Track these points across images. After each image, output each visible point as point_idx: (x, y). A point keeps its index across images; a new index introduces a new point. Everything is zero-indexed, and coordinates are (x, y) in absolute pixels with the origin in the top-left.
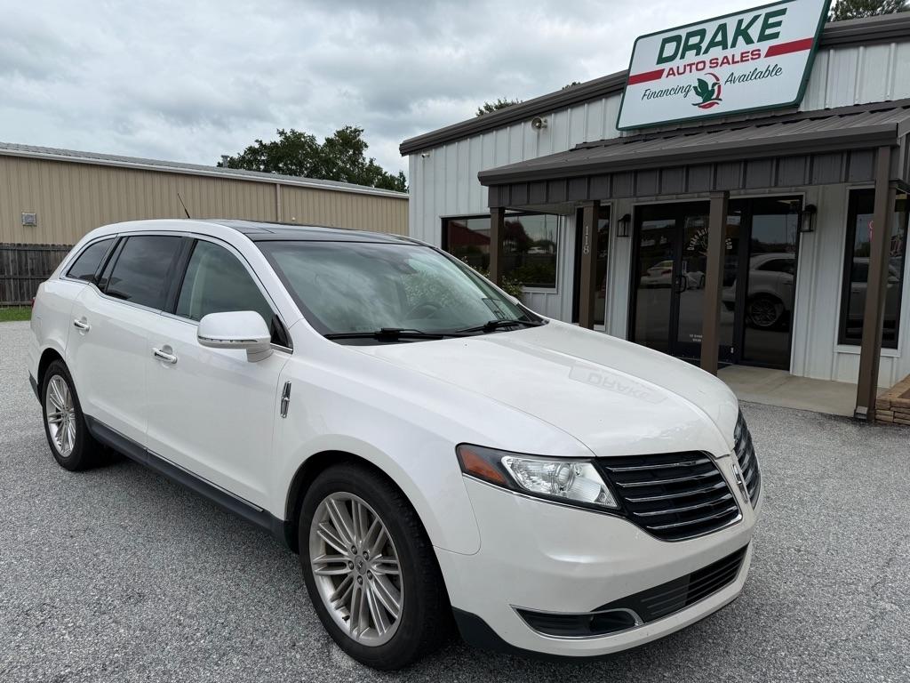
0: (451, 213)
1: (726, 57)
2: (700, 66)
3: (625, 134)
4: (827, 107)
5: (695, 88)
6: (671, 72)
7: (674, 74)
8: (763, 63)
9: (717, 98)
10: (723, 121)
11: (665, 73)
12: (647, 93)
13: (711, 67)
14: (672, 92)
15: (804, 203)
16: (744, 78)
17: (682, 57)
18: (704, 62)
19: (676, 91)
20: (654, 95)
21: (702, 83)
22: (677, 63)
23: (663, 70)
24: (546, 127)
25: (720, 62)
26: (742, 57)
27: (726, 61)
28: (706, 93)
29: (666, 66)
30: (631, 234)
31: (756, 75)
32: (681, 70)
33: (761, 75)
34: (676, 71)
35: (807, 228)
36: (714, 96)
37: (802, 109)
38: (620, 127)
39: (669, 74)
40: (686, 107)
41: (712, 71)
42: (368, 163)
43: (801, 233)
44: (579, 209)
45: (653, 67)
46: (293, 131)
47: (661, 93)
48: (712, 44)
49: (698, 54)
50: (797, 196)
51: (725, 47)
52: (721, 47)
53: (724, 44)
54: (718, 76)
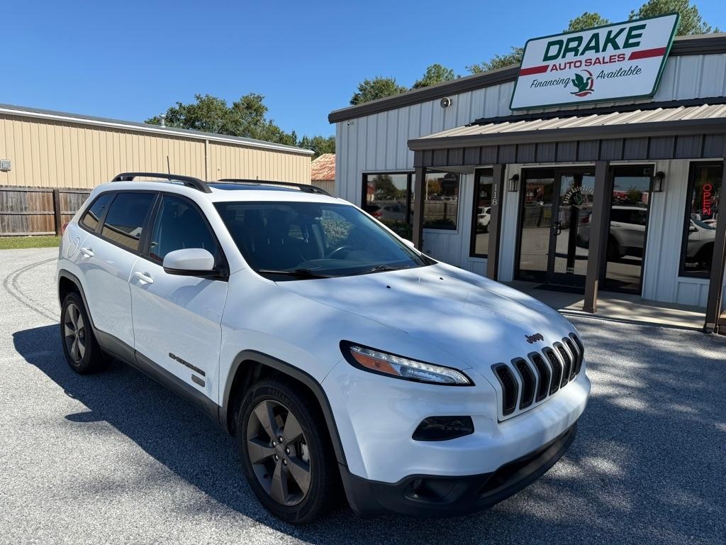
0: (371, 168)
1: (598, 59)
2: (578, 64)
3: (515, 113)
4: (674, 99)
6: (555, 67)
7: (556, 69)
8: (627, 64)
9: (590, 89)
10: (593, 106)
11: (550, 68)
12: (535, 83)
13: (586, 65)
14: (555, 83)
15: (655, 171)
16: (611, 75)
17: (564, 57)
18: (581, 61)
19: (557, 82)
20: (541, 84)
21: (579, 77)
22: (559, 61)
23: (548, 66)
24: (451, 105)
25: (593, 62)
26: (610, 59)
27: (598, 61)
28: (581, 84)
29: (551, 63)
30: (519, 188)
32: (562, 67)
33: (625, 73)
34: (558, 67)
35: (658, 189)
36: (588, 88)
37: (656, 99)
38: (512, 107)
39: (552, 69)
40: (567, 95)
41: (586, 68)
42: (268, 124)
43: (653, 193)
44: (476, 170)
45: (540, 63)
46: (207, 96)
47: (546, 83)
48: (587, 48)
49: (576, 55)
50: (650, 165)
51: (597, 51)
52: (594, 51)
53: (597, 49)
54: (592, 73)
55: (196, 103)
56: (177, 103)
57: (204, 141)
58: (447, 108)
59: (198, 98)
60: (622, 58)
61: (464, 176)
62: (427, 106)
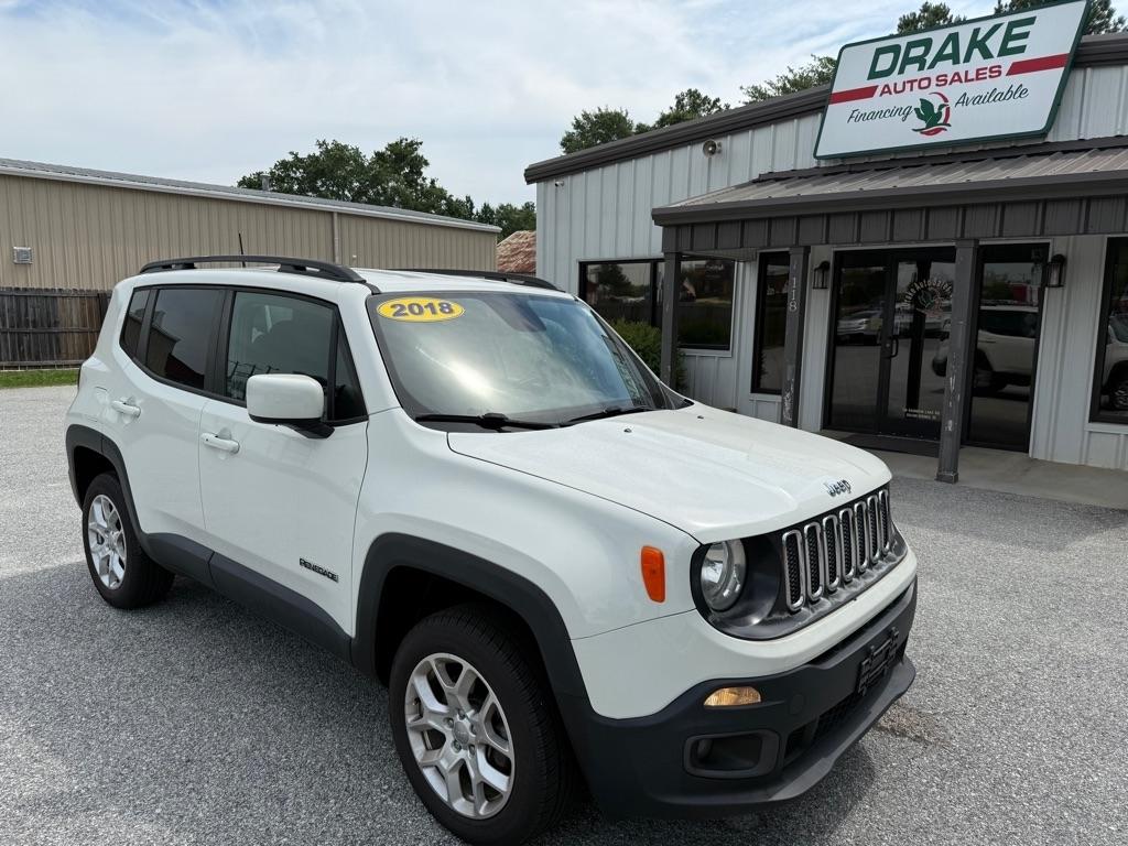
0: (592, 256)
1: (957, 74)
2: (924, 84)
3: (823, 164)
4: (1082, 137)
5: (917, 110)
6: (887, 90)
7: (889, 92)
8: (1004, 83)
9: (945, 123)
10: (950, 151)
11: (879, 91)
12: (855, 115)
13: (937, 85)
14: (887, 114)
15: (1050, 254)
16: (979, 100)
17: (901, 71)
18: (929, 79)
19: (892, 113)
20: (864, 117)
22: (894, 78)
23: (875, 88)
24: (720, 152)
25: (949, 79)
26: (978, 74)
27: (957, 78)
28: (930, 116)
29: (880, 82)
30: (830, 285)
32: (899, 88)
33: (1002, 97)
34: (892, 91)
35: (1054, 282)
36: (941, 121)
37: (1050, 138)
38: (818, 154)
39: (883, 92)
40: (905, 133)
41: (938, 89)
42: (429, 185)
43: (1047, 289)
44: (761, 254)
45: (864, 83)
46: (335, 143)
47: (873, 115)
48: (940, 57)
49: (921, 68)
50: (1045, 244)
51: (956, 61)
52: (951, 61)
53: (955, 57)
54: (946, 96)
55: (317, 152)
56: (292, 153)
57: (331, 213)
58: (714, 157)
59: (320, 146)
60: (995, 72)
61: (741, 264)
62: (682, 154)
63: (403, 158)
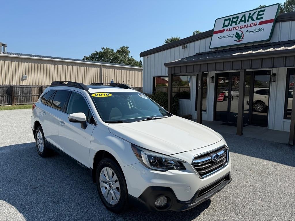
0: (156, 75)
1: (245, 25)
2: (237, 28)
3: (212, 50)
4: (279, 41)
5: (235, 35)
6: (227, 30)
8: (258, 27)
9: (243, 38)
10: (244, 46)
12: (219, 37)
13: (240, 28)
15: (272, 72)
16: (251, 32)
17: (231, 25)
18: (238, 27)
19: (229, 36)
20: (222, 37)
21: (237, 34)
22: (229, 27)
23: (224, 30)
25: (243, 27)
26: (251, 25)
27: (245, 26)
29: (226, 28)
30: (214, 82)
31: (255, 31)
32: (231, 30)
33: (257, 31)
34: (229, 30)
35: (273, 81)
37: (271, 41)
38: (210, 48)
39: (226, 31)
40: (231, 41)
41: (241, 30)
42: (130, 58)
43: (271, 82)
45: (221, 28)
46: (106, 48)
47: (224, 37)
48: (241, 21)
49: (236, 24)
50: (270, 70)
51: (245, 22)
52: (244, 22)
53: (245, 21)
54: (243, 31)
55: (102, 50)
56: (95, 51)
57: (101, 66)
58: (185, 49)
59: (103, 49)
60: (255, 24)
61: (192, 77)
62: (177, 49)
63: (124, 51)
